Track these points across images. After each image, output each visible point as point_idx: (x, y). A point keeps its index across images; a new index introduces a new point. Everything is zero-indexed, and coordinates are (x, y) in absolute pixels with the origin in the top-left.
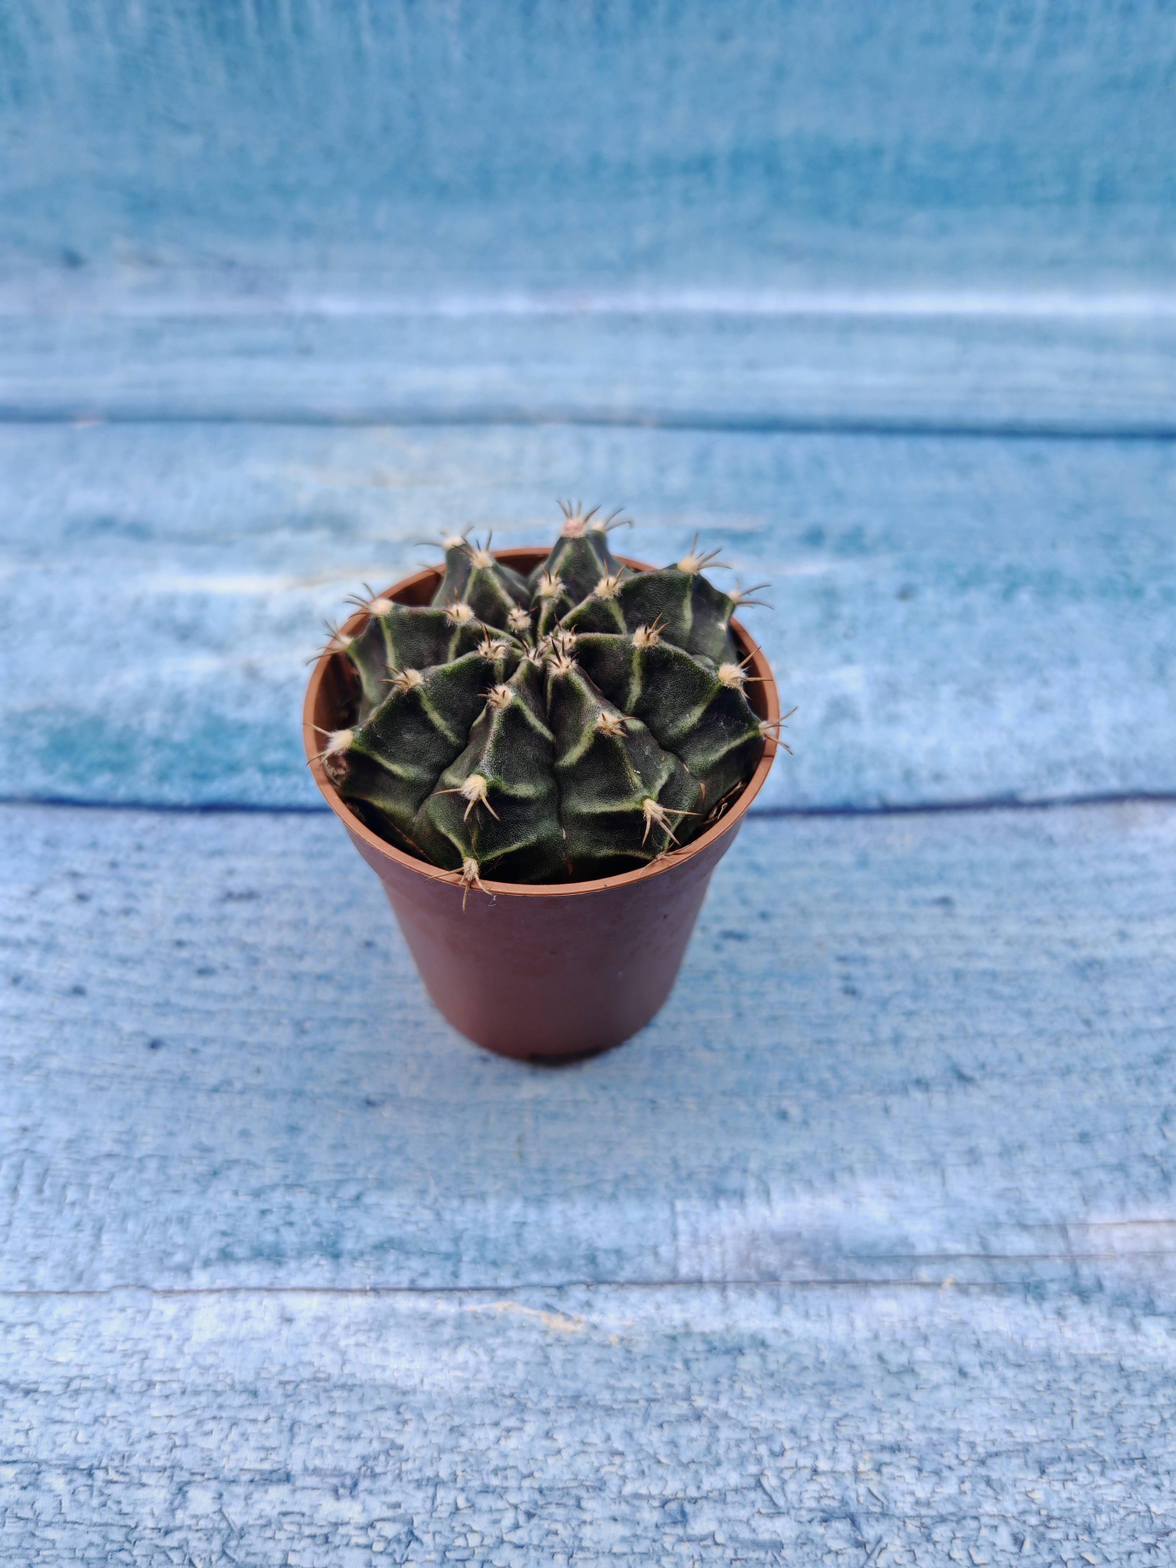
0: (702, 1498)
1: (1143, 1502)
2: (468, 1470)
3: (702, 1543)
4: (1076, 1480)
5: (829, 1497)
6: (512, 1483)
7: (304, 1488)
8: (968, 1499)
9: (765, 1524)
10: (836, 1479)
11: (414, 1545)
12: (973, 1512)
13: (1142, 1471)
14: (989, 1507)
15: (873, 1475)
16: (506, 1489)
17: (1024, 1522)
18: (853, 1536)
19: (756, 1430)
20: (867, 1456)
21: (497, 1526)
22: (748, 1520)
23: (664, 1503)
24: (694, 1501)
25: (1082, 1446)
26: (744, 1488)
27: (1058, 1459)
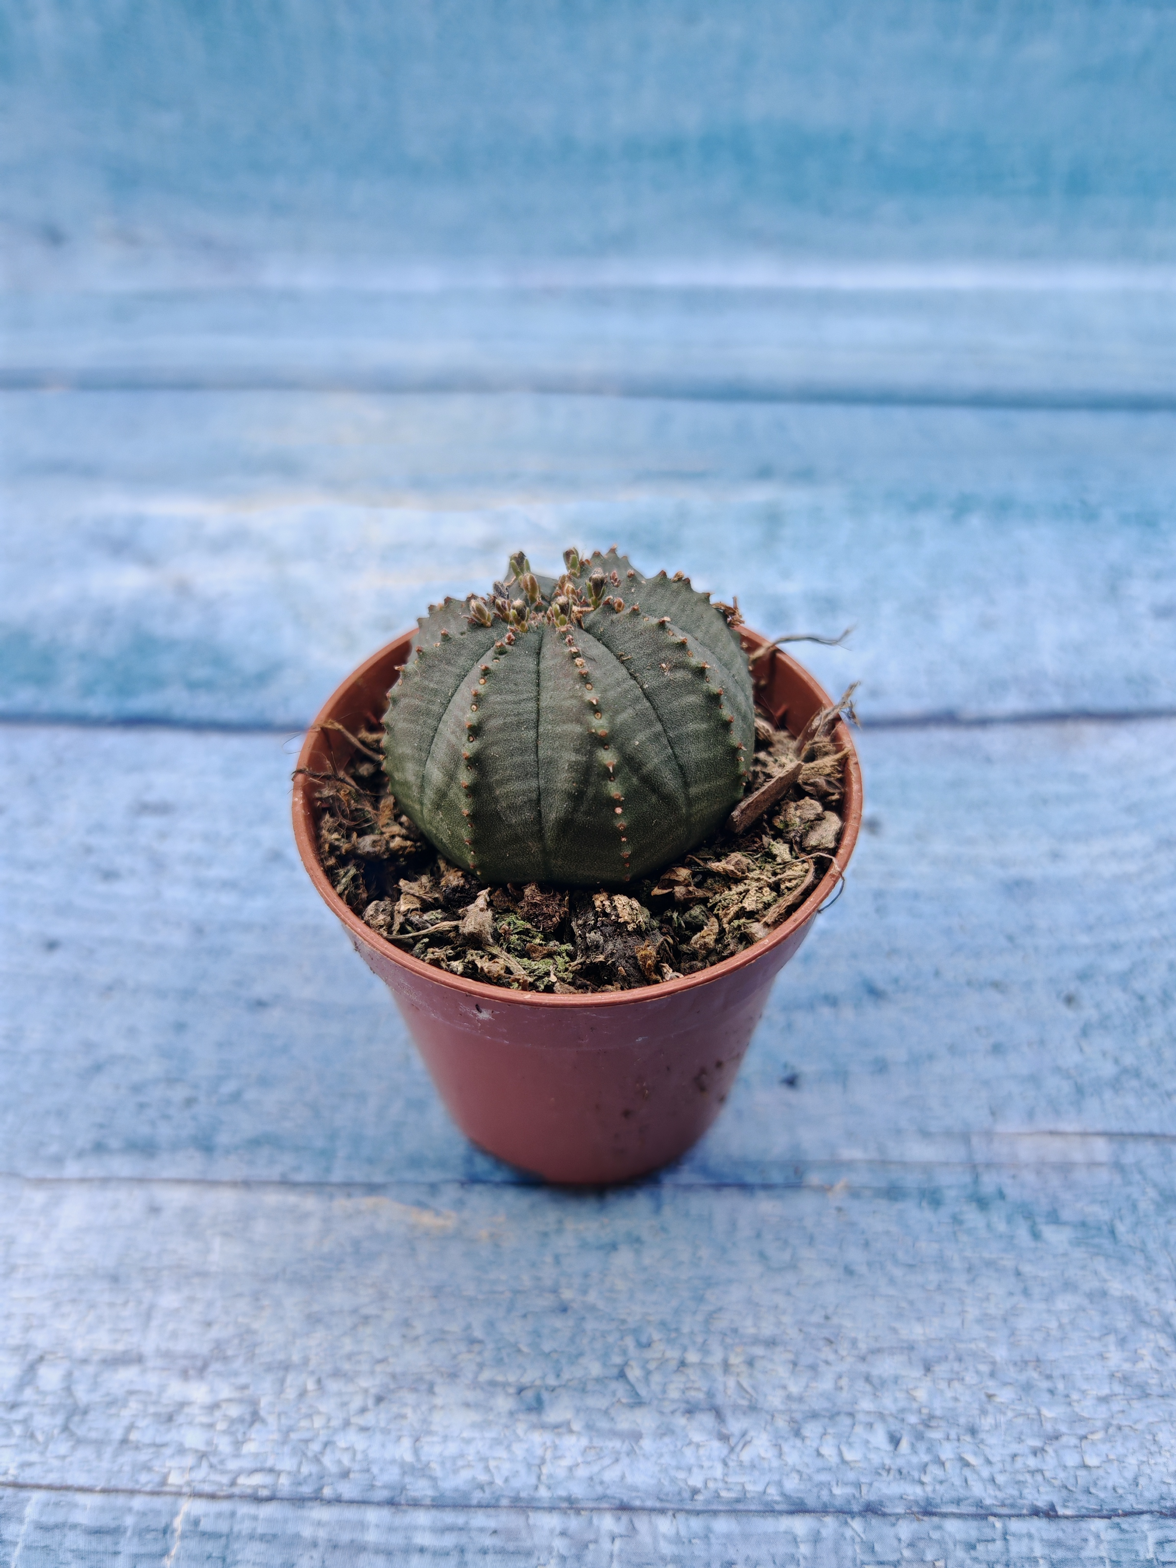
0: (560, 1386)
1: (1034, 1404)
3: (556, 1431)
4: (963, 1379)
5: (695, 1389)
6: (365, 1367)
7: (154, 1369)
8: (845, 1395)
9: (624, 1414)
10: (704, 1372)
11: (257, 1426)
12: (848, 1409)
13: (1035, 1375)
14: (866, 1405)
15: (744, 1368)
16: (357, 1374)
17: (903, 1420)
18: (717, 1428)
19: (623, 1321)
20: (739, 1349)
21: (345, 1409)
22: (607, 1409)
23: (521, 1390)
24: (552, 1389)
25: (973, 1346)
26: (606, 1378)
27: (946, 1358)
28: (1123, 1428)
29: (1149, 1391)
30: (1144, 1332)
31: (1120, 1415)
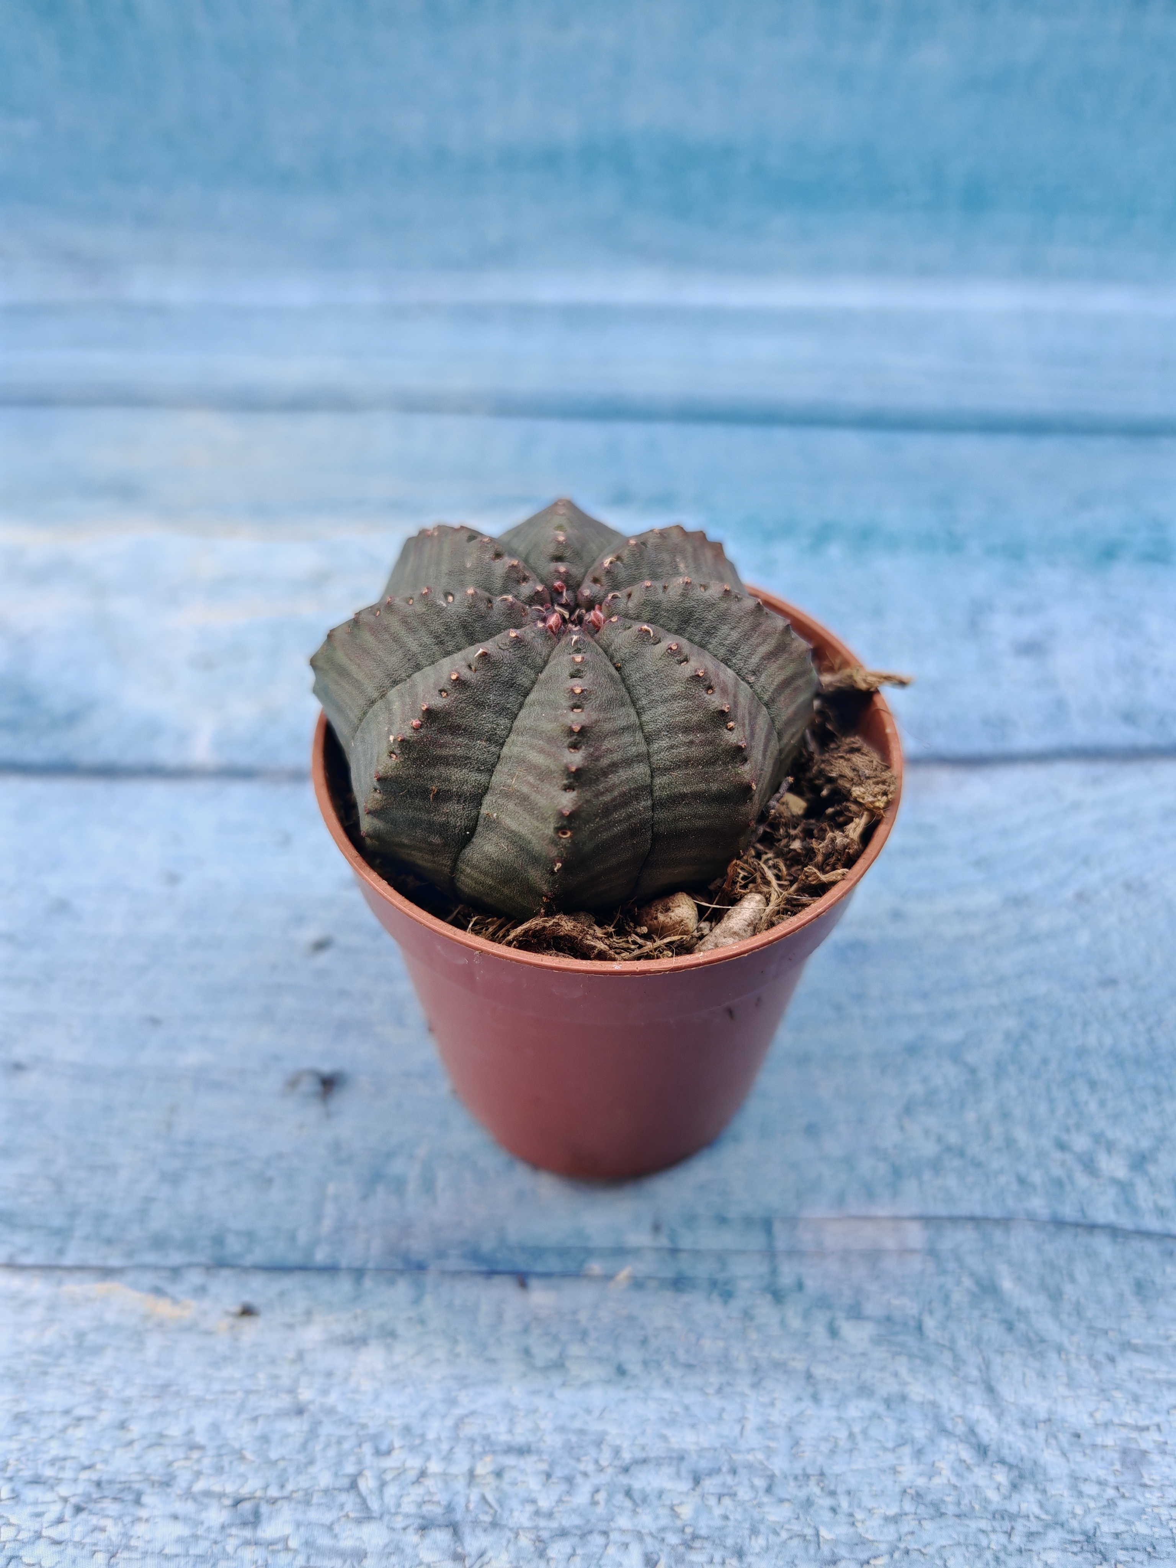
0: (283, 1498)
1: (812, 1524)
2: (23, 1459)
3: (270, 1548)
4: (735, 1495)
5: (433, 1503)
6: (68, 1474)
8: (600, 1510)
9: (350, 1529)
10: (446, 1483)
12: (602, 1526)
13: (817, 1490)
14: (623, 1522)
15: (491, 1479)
16: (59, 1481)
17: (663, 1540)
18: (452, 1547)
19: (364, 1426)
20: (488, 1459)
21: (39, 1519)
22: (332, 1524)
23: (237, 1502)
24: (273, 1501)
25: (750, 1457)
26: (335, 1489)
27: (718, 1471)
28: (910, 1552)
29: (943, 1510)
30: (944, 1443)
31: (909, 1537)
